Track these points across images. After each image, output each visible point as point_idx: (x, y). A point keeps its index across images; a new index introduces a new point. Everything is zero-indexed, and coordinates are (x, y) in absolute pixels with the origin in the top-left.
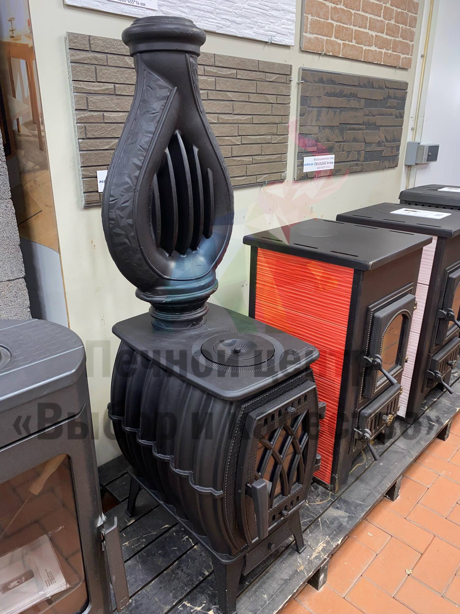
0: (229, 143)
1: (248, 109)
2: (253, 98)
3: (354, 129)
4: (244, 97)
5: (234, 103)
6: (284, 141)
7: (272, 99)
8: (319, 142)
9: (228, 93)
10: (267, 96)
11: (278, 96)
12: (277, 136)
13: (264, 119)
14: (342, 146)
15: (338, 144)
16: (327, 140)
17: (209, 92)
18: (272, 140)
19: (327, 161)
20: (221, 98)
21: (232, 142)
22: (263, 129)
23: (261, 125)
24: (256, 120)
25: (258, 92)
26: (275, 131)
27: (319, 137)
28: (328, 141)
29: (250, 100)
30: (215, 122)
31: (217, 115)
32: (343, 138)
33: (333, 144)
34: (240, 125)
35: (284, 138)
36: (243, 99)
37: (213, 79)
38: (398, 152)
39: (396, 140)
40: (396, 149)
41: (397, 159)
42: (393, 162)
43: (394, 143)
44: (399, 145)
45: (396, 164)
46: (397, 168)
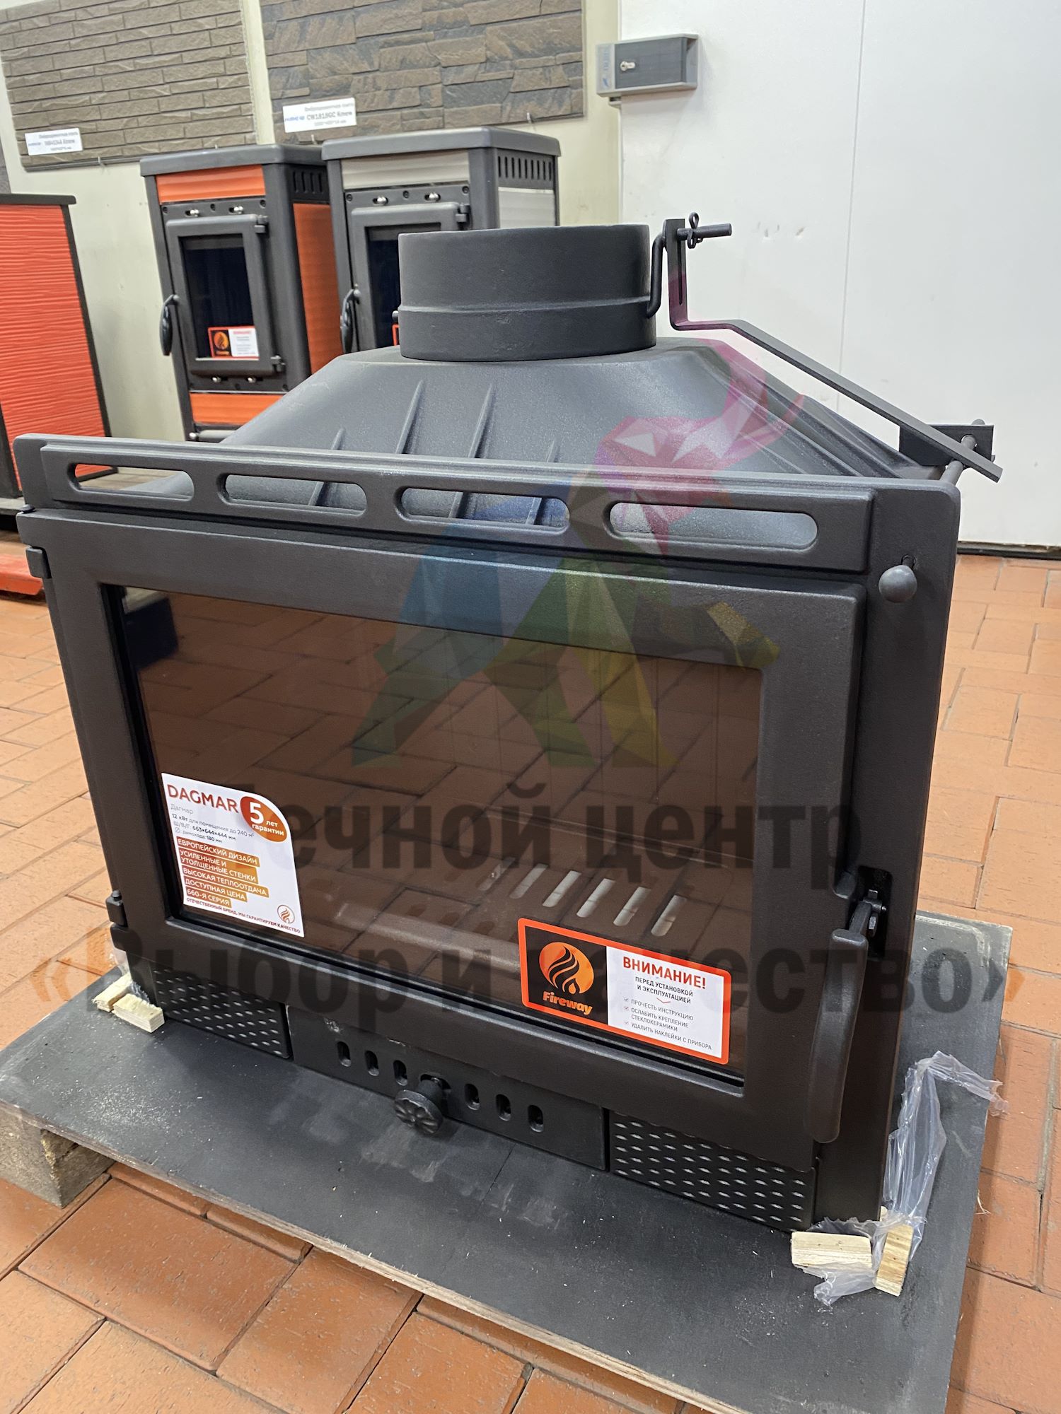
0: (153, 94)
1: (173, 45)
2: (177, 28)
3: (398, 43)
4: (165, 30)
5: (152, 40)
6: (240, 84)
7: (207, 23)
8: (312, 78)
9: (141, 30)
10: (200, 21)
11: (218, 17)
12: (227, 78)
13: (199, 56)
14: (370, 80)
15: (361, 77)
16: (332, 72)
17: (118, 33)
18: (220, 84)
19: (336, 110)
20: (132, 38)
21: (156, 92)
22: (201, 70)
23: (197, 65)
24: (187, 58)
25: (184, 18)
26: (222, 70)
27: (311, 70)
28: (335, 74)
29: (174, 32)
30: (130, 69)
31: (131, 61)
32: (371, 64)
33: (347, 78)
34: (165, 69)
35: (239, 79)
36: (163, 32)
37: (120, 16)
38: (575, 78)
39: (559, 49)
40: (564, 69)
41: (573, 96)
42: (560, 104)
43: (553, 58)
44: (577, 58)
45: (572, 108)
46: (585, 118)
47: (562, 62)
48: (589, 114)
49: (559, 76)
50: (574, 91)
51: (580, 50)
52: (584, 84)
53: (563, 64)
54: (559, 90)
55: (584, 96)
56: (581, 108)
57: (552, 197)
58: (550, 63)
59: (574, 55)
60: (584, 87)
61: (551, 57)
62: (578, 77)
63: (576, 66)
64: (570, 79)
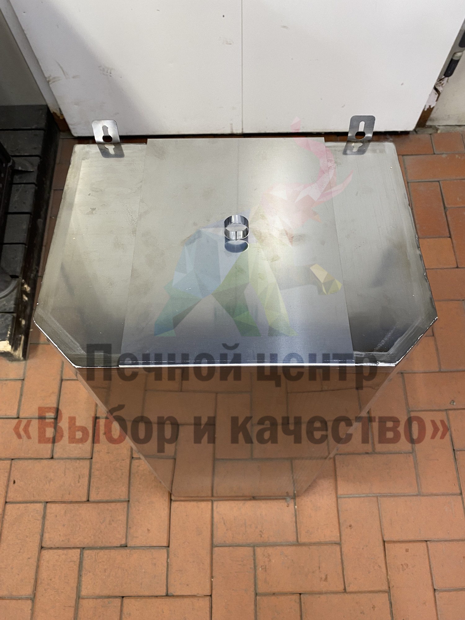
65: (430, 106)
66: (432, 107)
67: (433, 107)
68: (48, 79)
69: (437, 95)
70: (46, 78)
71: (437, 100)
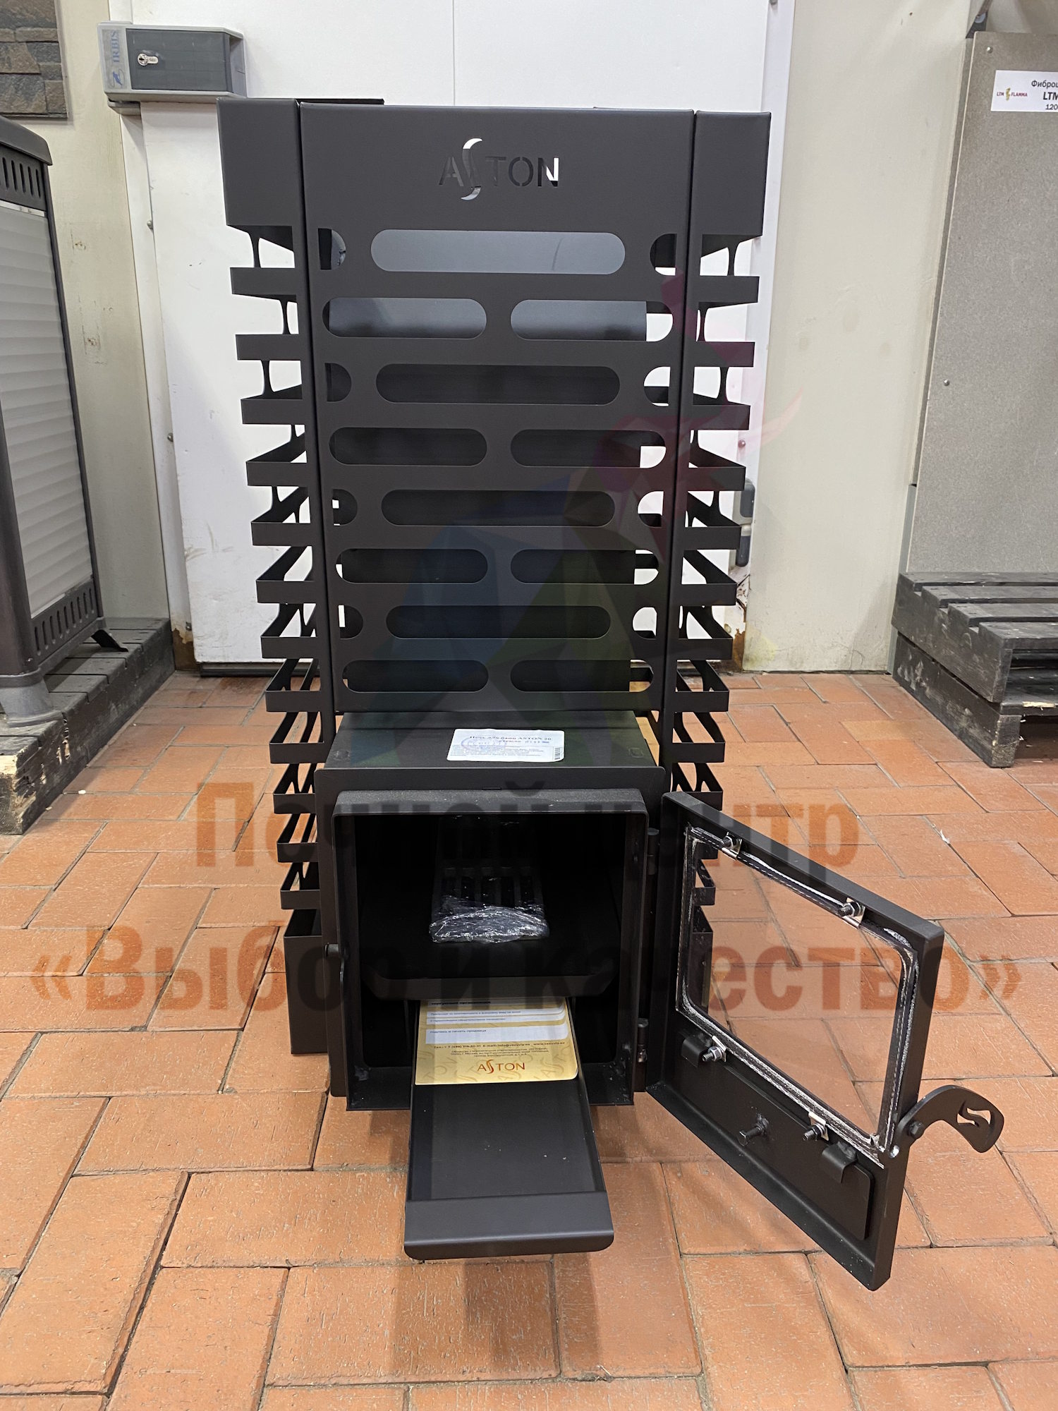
38: (48, 64)
39: (20, 20)
40: (30, 49)
41: (48, 88)
42: (28, 98)
43: (12, 32)
44: (51, 37)
45: (47, 106)
46: (68, 122)
47: (27, 39)
48: (75, 116)
49: (21, 58)
50: (47, 81)
51: (54, 25)
52: (63, 75)
53: (27, 42)
54: (25, 79)
55: (65, 90)
56: (63, 106)
57: (45, 221)
58: (7, 39)
59: (46, 33)
60: (64, 78)
61: (7, 30)
62: (52, 64)
63: (50, 46)
64: (41, 64)
65: (738, 630)
66: (741, 632)
67: (744, 632)
68: (186, 553)
69: (742, 609)
70: (183, 550)
71: (745, 621)
